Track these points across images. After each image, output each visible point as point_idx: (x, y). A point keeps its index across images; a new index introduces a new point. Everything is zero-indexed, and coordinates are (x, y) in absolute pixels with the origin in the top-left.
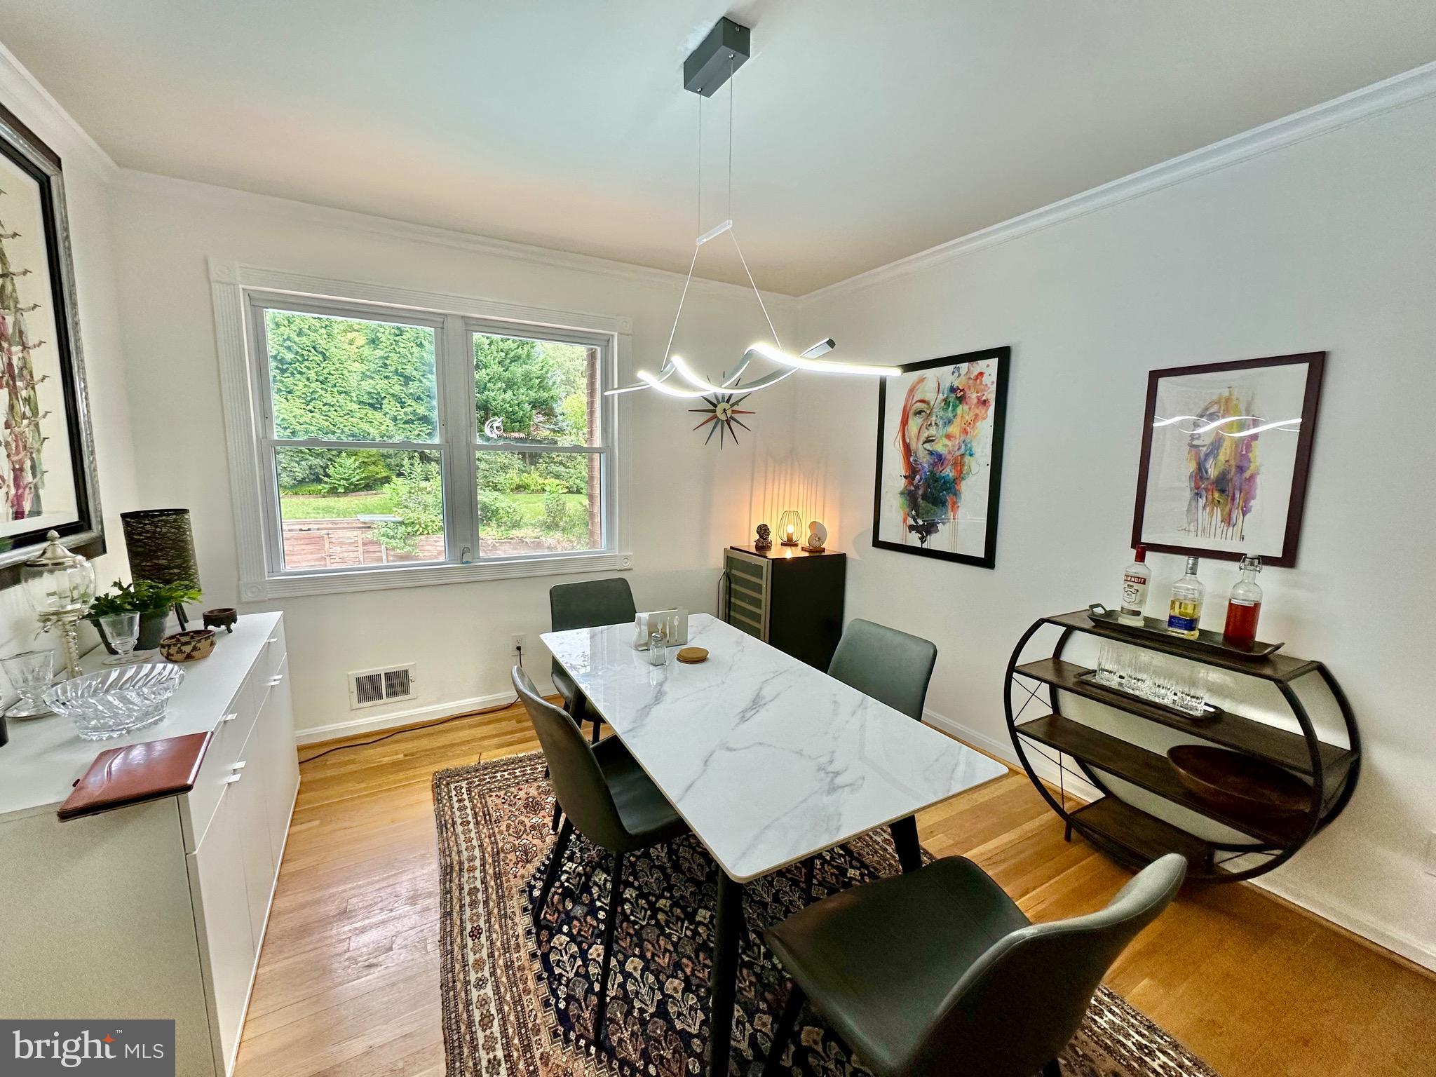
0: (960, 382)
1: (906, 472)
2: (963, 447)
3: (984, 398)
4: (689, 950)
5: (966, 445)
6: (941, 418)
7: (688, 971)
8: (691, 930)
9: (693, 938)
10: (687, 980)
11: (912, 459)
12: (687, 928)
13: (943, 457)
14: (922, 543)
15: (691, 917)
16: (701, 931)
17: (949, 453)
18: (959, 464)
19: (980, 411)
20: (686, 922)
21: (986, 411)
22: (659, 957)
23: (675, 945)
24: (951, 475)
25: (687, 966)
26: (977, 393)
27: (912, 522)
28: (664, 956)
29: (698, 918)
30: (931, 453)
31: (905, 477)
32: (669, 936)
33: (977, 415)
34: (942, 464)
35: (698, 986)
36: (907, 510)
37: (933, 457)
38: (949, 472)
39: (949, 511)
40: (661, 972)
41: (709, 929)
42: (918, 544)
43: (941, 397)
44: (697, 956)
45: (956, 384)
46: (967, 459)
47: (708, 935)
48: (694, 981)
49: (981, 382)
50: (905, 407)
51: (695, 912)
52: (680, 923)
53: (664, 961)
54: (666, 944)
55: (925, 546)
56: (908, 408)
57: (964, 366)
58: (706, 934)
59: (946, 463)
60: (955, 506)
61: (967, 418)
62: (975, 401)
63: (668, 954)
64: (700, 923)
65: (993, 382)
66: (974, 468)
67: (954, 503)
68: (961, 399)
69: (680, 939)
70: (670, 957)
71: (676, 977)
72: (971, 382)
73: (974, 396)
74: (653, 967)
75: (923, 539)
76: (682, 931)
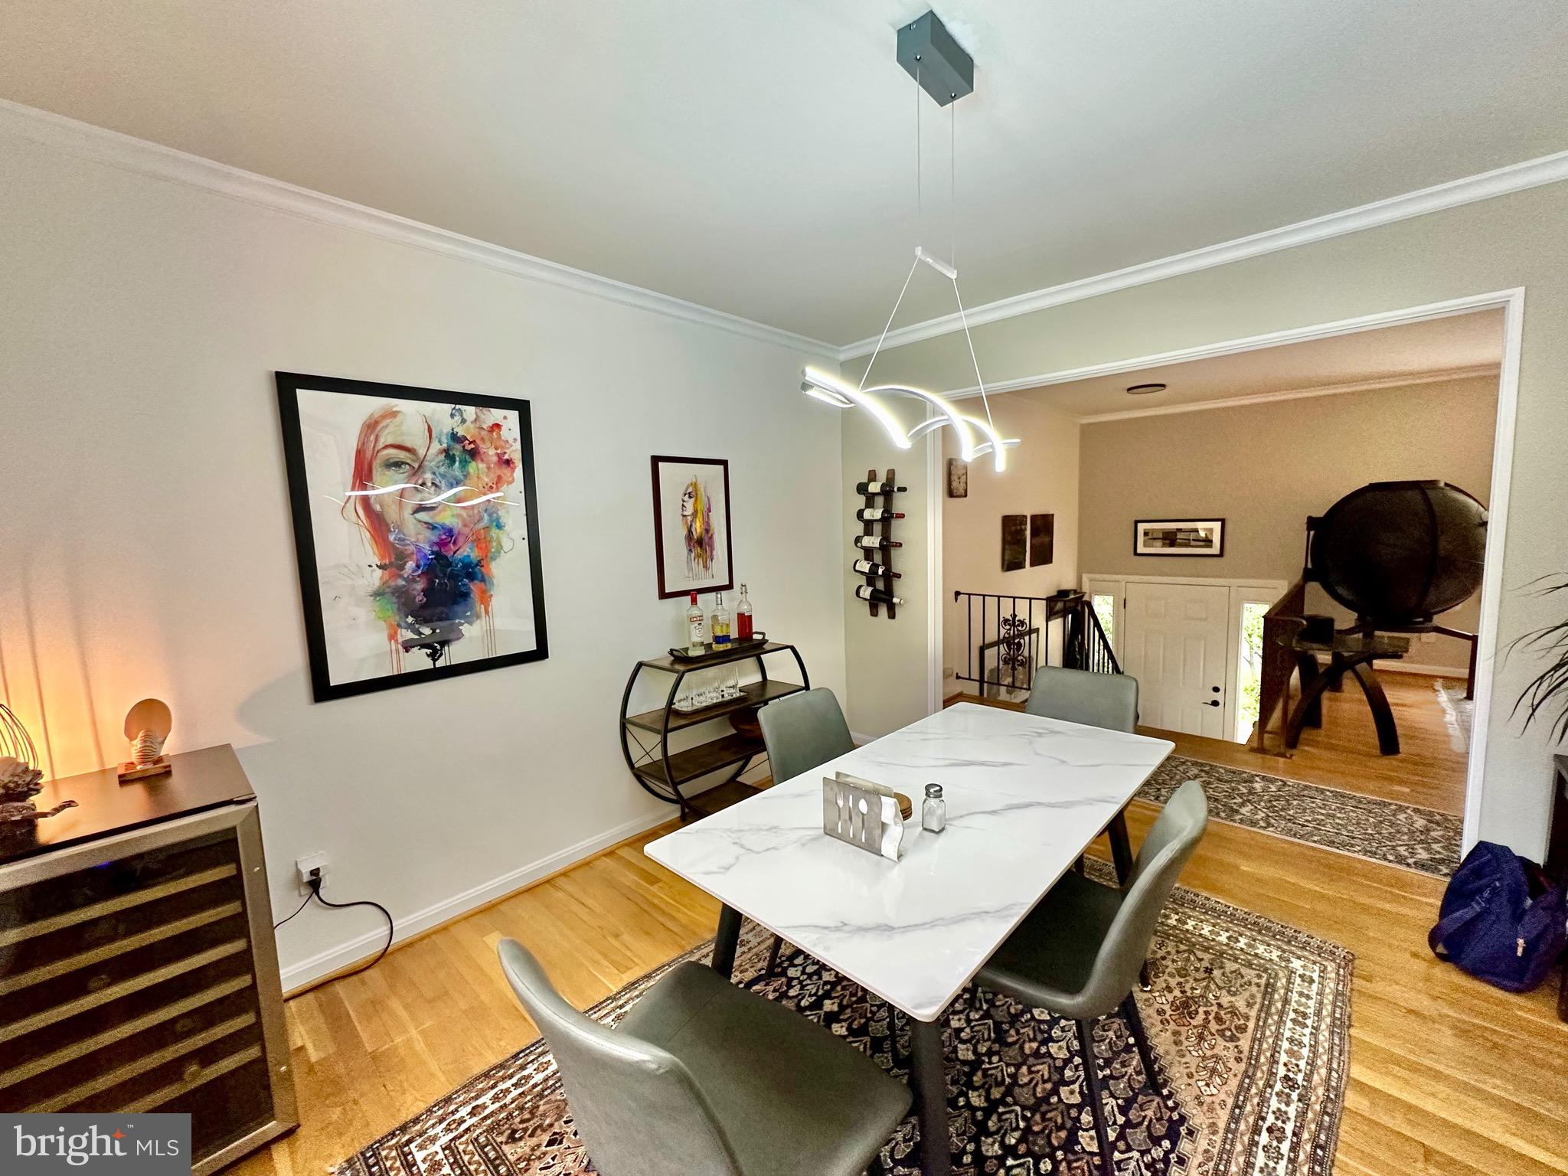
0: (467, 430)
1: (382, 557)
2: (486, 517)
3: (506, 457)
4: (1013, 1052)
5: (490, 515)
6: (443, 476)
7: (1035, 1045)
8: (990, 1059)
9: (997, 1053)
10: (1045, 1042)
11: (392, 538)
12: (990, 1063)
13: (455, 531)
14: (434, 660)
15: (975, 1065)
16: (985, 1049)
17: (465, 525)
18: (481, 541)
19: (505, 472)
20: (983, 1066)
21: (512, 475)
22: (1043, 1076)
23: (1018, 1067)
24: (472, 555)
25: (1030, 1047)
26: (496, 449)
27: (409, 635)
28: (1038, 1071)
29: (971, 1056)
30: (432, 527)
31: (379, 567)
32: (1014, 1077)
33: (499, 478)
34: (455, 543)
35: (1042, 1032)
36: (396, 618)
37: (437, 532)
38: (467, 551)
39: (478, 605)
40: (1056, 1067)
41: (978, 1042)
42: (428, 665)
43: (436, 447)
44: (1015, 1043)
45: (461, 431)
46: (494, 532)
47: (985, 1041)
48: (1039, 1037)
49: (499, 436)
50: (359, 453)
51: (965, 1062)
52: (990, 1072)
53: (1044, 1069)
54: (1024, 1075)
55: (440, 663)
56: (369, 454)
57: (470, 411)
58: (985, 1044)
59: (461, 540)
60: (486, 598)
61: (486, 480)
62: (495, 459)
63: (1033, 1069)
64: (975, 1052)
65: (515, 440)
66: (506, 544)
67: (483, 592)
68: (474, 454)
69: (1008, 1065)
70: (1034, 1065)
71: (1048, 1052)
72: (484, 433)
73: (492, 452)
74: (1056, 1077)
75: (434, 656)
76: (997, 1067)
